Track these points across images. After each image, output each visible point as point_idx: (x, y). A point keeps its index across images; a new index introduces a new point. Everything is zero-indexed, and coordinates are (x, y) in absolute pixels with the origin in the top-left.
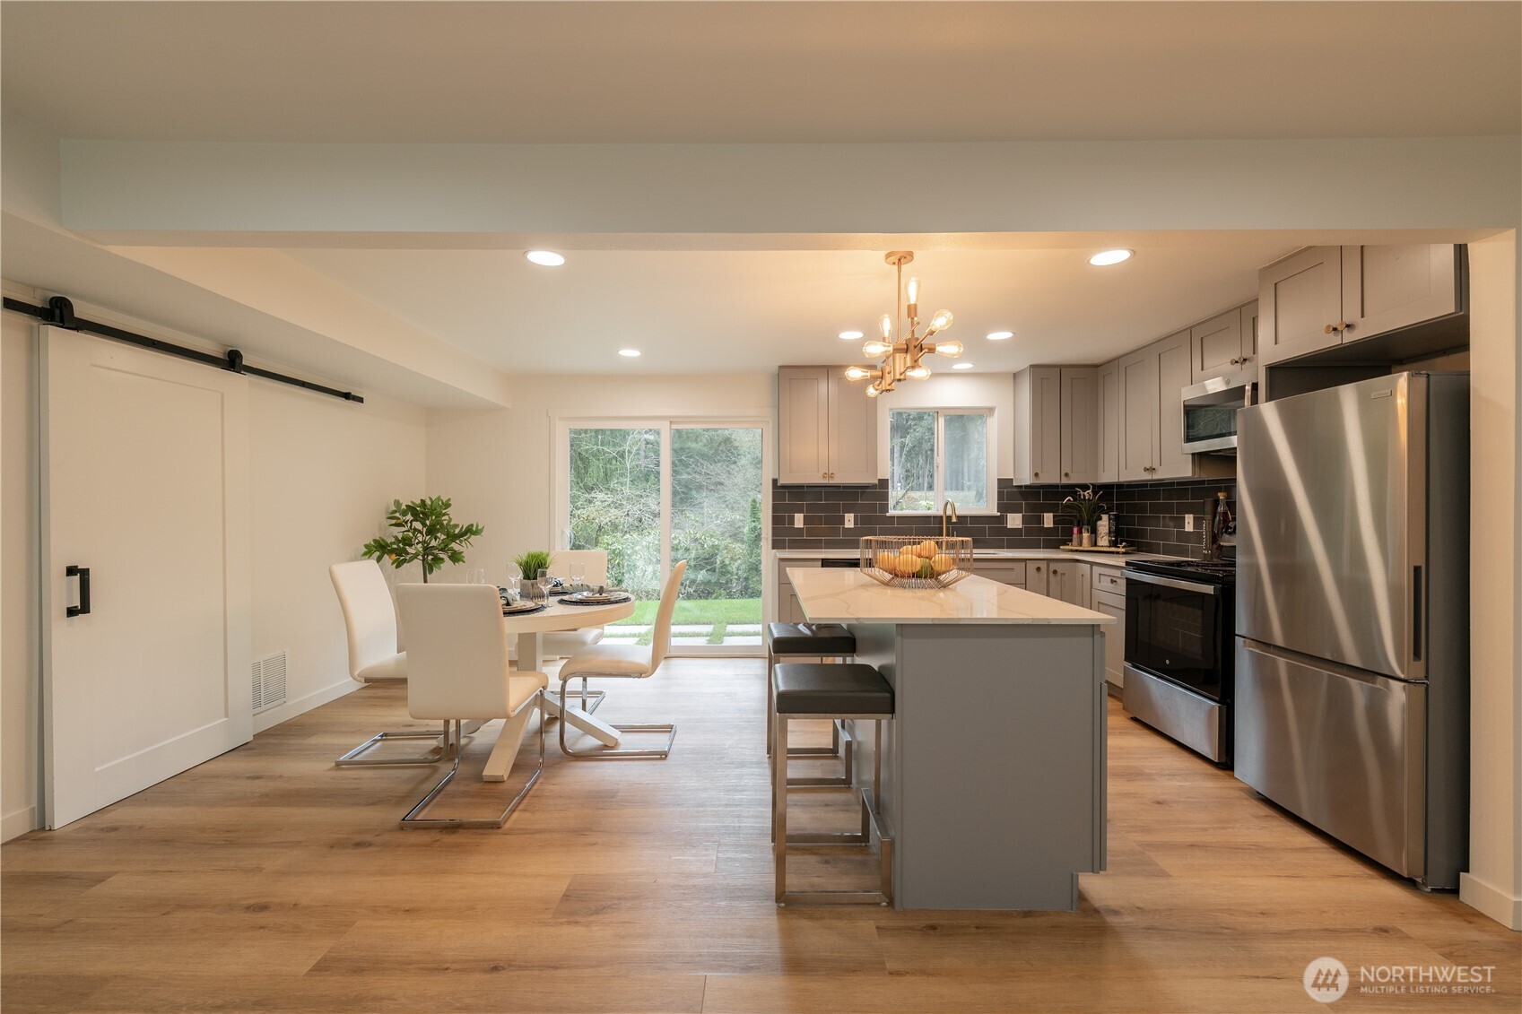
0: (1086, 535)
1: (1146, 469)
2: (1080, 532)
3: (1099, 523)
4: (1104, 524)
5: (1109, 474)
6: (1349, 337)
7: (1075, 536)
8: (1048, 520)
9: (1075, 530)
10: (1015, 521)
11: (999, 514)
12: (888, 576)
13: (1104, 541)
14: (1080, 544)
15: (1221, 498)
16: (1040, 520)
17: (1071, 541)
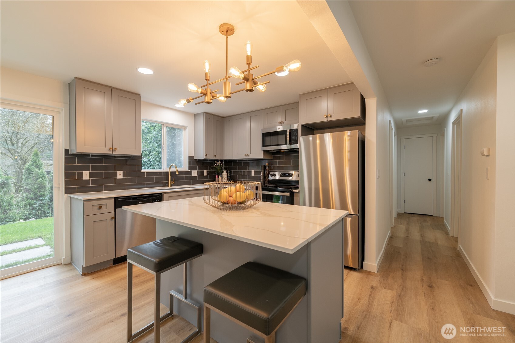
0: (220, 178)
1: (245, 155)
2: (218, 177)
3: (223, 173)
4: (225, 174)
5: (228, 156)
6: (330, 119)
7: (217, 179)
8: (205, 173)
9: (217, 176)
10: (194, 173)
11: (189, 171)
12: (220, 204)
13: (225, 180)
14: (218, 181)
15: (267, 165)
16: (202, 173)
17: (215, 180)
